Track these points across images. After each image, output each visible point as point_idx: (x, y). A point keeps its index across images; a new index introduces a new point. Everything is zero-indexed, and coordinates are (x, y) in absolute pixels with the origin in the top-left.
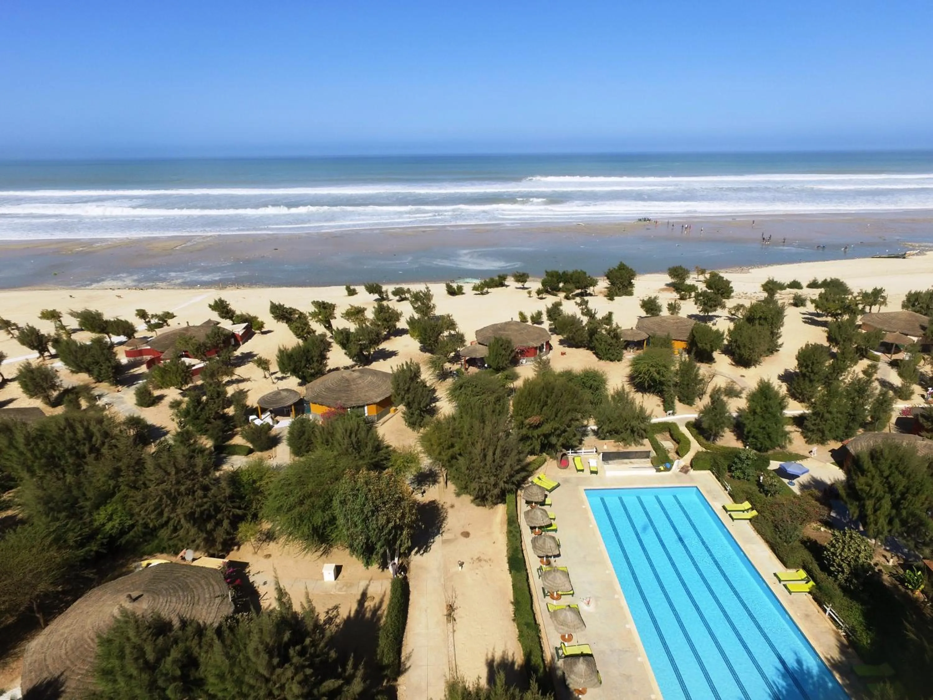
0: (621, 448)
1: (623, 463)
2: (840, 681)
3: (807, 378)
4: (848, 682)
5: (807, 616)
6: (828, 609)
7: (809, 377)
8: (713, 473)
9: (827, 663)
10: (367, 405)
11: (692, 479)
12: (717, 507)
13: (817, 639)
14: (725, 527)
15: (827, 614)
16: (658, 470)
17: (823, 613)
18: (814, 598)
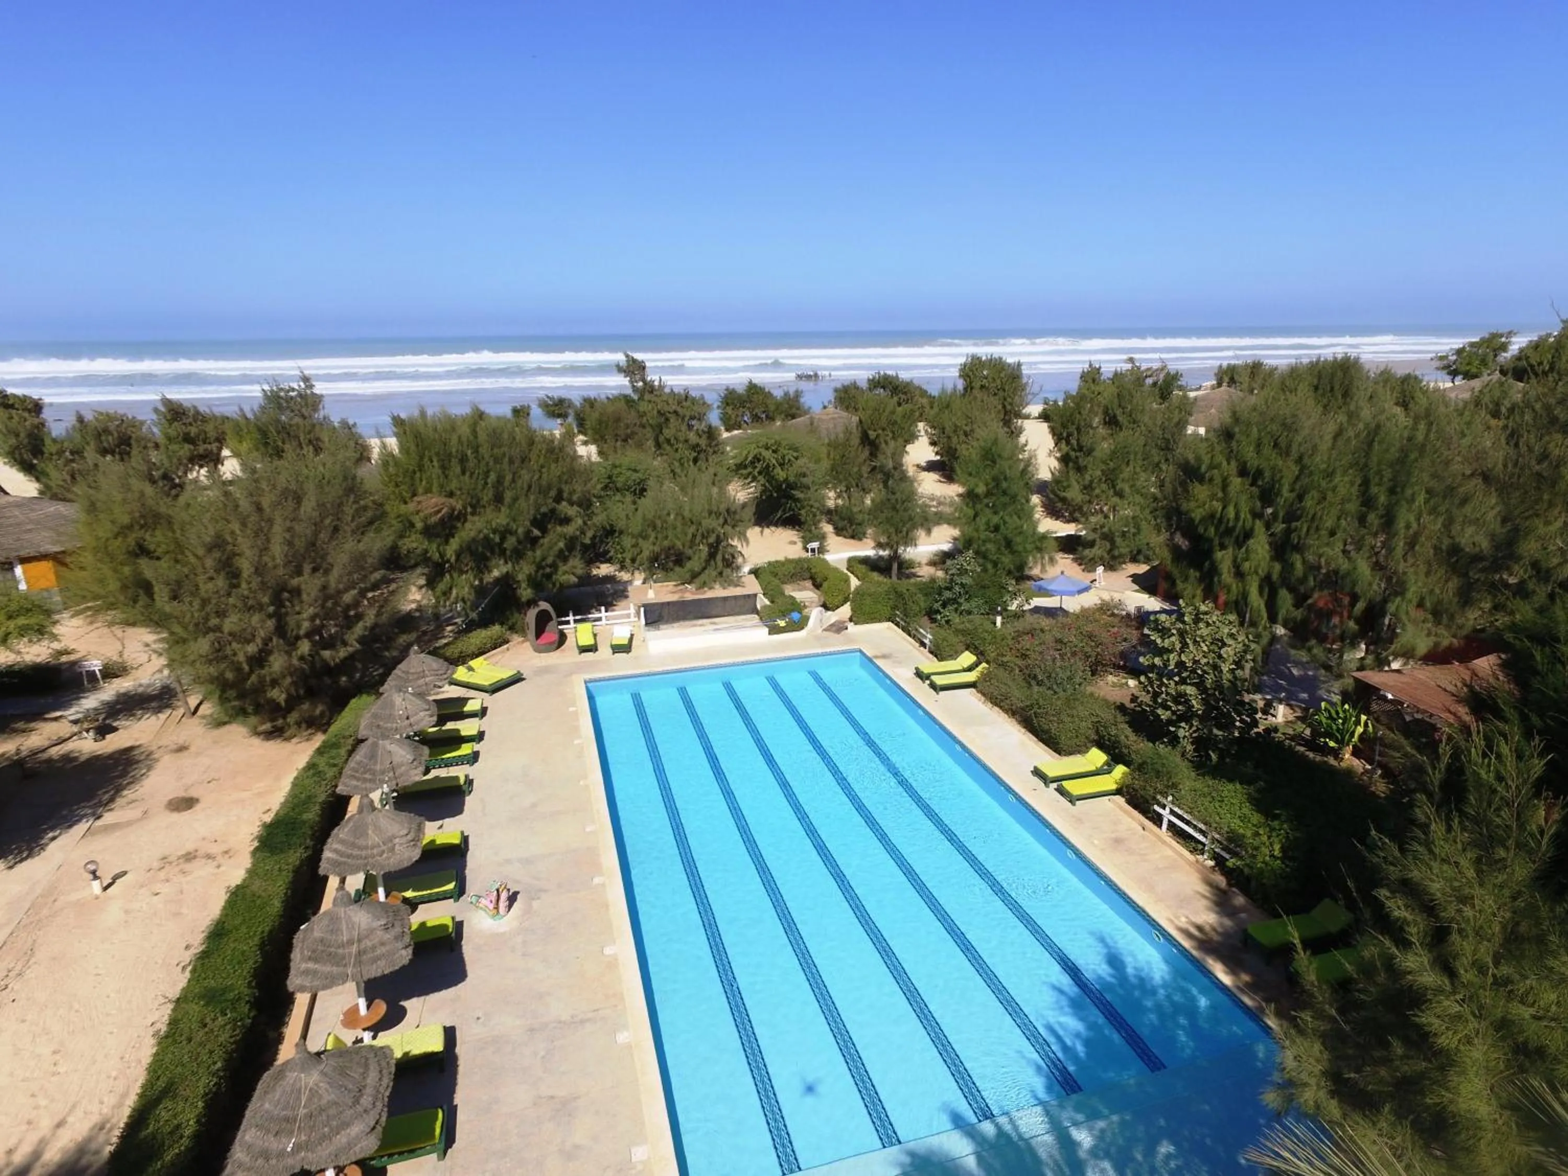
0: (690, 593)
1: (695, 626)
2: (1226, 979)
3: (1071, 464)
4: (1246, 978)
5: (1118, 841)
6: (1165, 813)
7: (1076, 462)
8: (897, 624)
9: (1186, 944)
10: (24, 560)
11: (850, 640)
12: (904, 676)
13: (1150, 888)
14: (920, 706)
15: (1165, 826)
16: (774, 630)
17: (1154, 828)
18: (1129, 802)
